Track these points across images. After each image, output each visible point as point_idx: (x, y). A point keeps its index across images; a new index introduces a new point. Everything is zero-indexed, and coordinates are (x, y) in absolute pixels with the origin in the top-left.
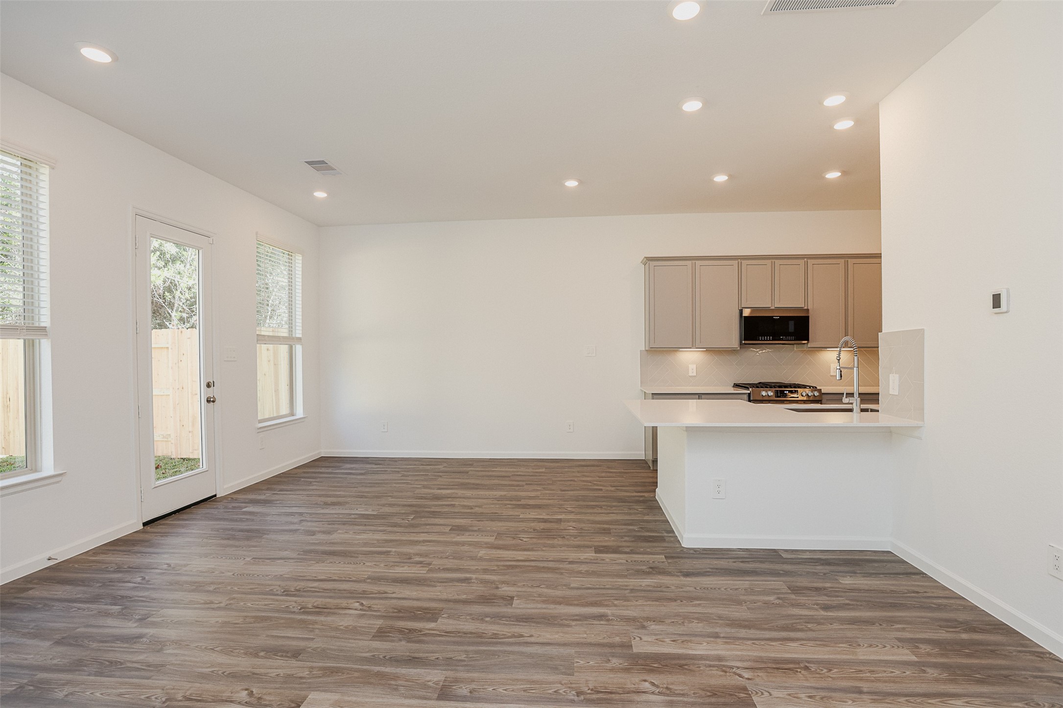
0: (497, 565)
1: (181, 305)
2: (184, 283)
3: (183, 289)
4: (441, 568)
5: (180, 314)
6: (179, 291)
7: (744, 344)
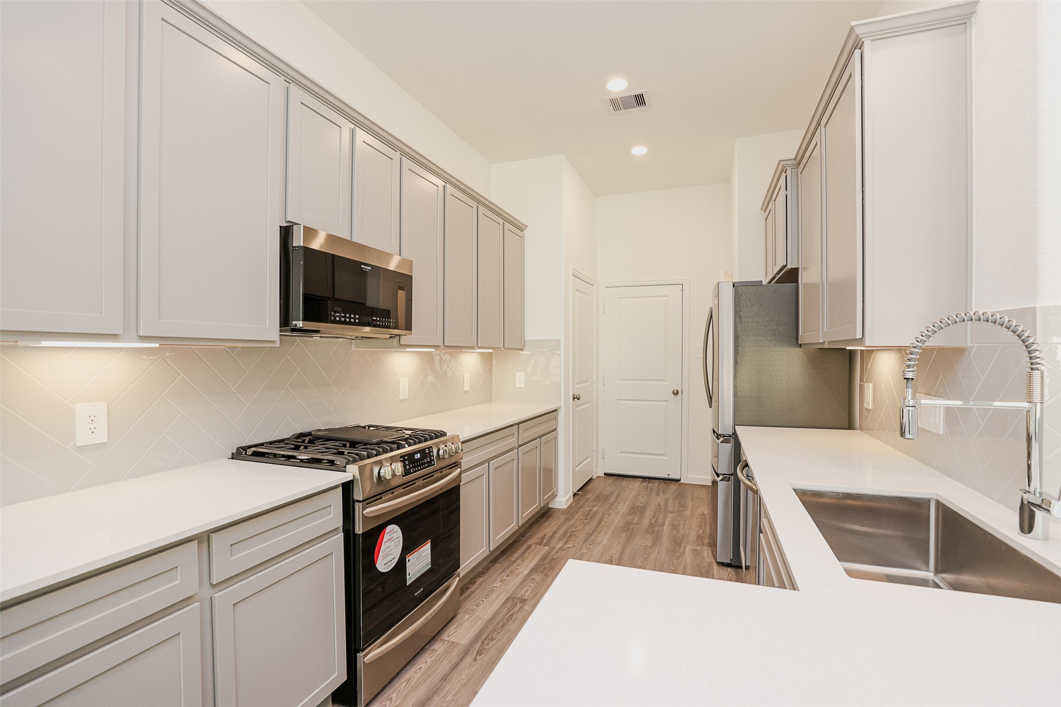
7: (296, 330)
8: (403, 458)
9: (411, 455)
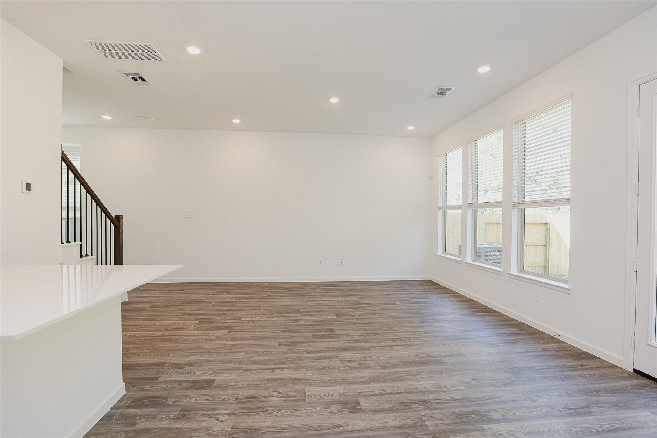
0: (294, 363)
4: (331, 359)
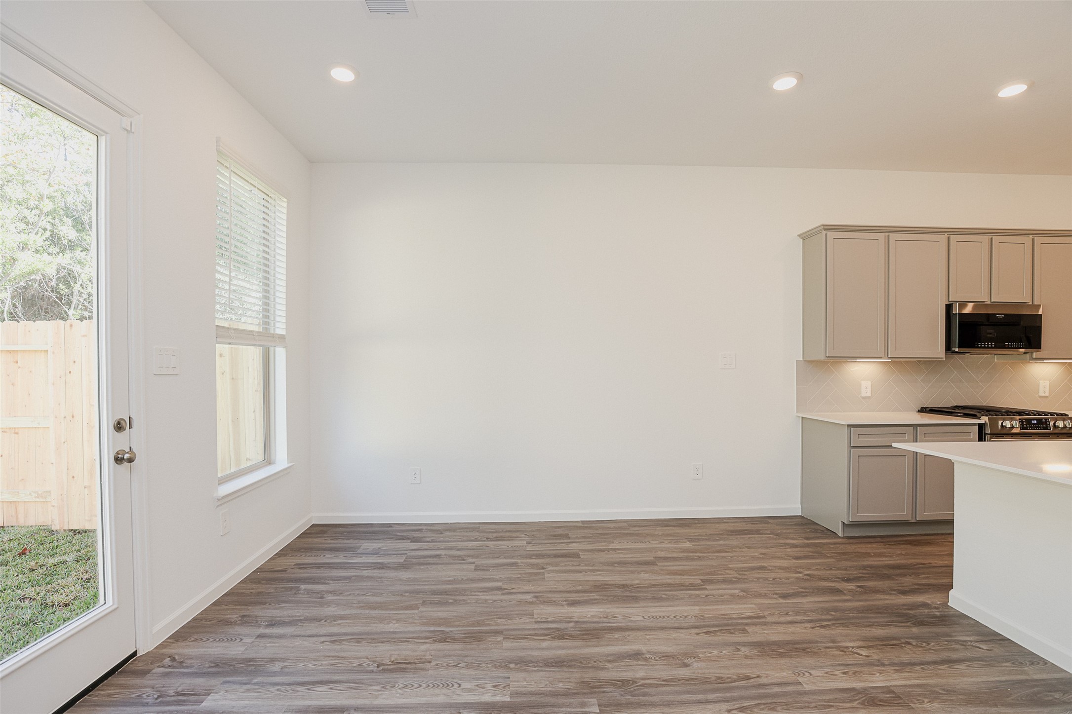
1: (82, 301)
2: (87, 272)
3: (84, 281)
5: (80, 312)
6: (79, 283)
7: (954, 352)
8: (1021, 421)
9: (1041, 419)
